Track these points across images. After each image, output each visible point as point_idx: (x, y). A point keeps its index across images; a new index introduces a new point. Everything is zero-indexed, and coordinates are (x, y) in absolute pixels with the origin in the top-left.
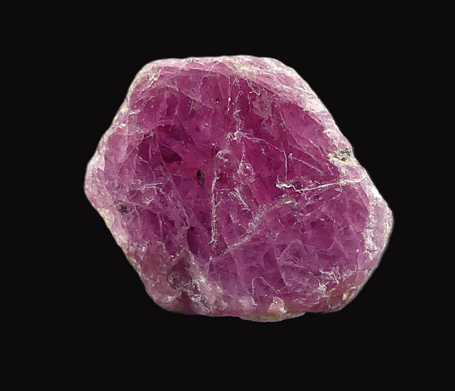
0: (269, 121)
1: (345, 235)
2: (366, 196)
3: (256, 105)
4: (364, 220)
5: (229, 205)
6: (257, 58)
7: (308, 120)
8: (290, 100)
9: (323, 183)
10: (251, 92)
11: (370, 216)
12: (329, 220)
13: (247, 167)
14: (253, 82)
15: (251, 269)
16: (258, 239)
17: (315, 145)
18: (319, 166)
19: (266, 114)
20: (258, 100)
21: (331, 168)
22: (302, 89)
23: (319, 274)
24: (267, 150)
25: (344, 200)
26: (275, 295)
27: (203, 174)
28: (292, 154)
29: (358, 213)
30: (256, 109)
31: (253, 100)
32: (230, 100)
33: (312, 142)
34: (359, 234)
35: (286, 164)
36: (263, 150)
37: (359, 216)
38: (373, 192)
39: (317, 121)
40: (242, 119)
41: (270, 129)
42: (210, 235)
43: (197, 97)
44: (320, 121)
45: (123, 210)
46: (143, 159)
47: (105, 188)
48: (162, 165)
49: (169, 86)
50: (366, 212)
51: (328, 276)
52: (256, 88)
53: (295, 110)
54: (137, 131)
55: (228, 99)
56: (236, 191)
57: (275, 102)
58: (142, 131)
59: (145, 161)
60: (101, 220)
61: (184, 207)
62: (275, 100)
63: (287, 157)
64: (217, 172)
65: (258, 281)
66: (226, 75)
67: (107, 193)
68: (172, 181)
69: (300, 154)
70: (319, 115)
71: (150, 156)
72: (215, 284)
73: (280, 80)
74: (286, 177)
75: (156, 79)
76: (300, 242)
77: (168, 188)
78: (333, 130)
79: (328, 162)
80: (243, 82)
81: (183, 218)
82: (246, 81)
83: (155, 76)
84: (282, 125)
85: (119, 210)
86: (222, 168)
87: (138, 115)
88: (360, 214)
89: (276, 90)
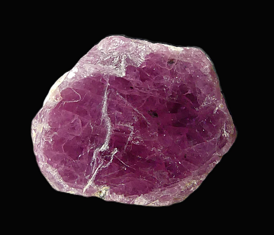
0: (151, 172)
1: (63, 160)
2: (73, 187)
3: (166, 174)
4: (62, 176)
6: (189, 194)
7: (136, 192)
8: (153, 192)
9: (98, 172)
10: (174, 176)
11: (62, 181)
12: (77, 158)
13: (138, 142)
14: (178, 182)
15: (86, 100)
17: (120, 185)
18: (107, 178)
19: (156, 174)
20: (167, 177)
21: (102, 183)
22: (153, 203)
23: (55, 130)
24: (139, 159)
25: (80, 175)
26: (63, 100)
27: (154, 117)
28: (125, 169)
29: (68, 176)
30: (163, 172)
31: (169, 174)
32: (180, 163)
33: (123, 184)
34: (57, 167)
35: (123, 162)
36: (140, 157)
37: (66, 175)
38: (73, 192)
39: (130, 196)
40: (164, 160)
41: (147, 170)
42: (121, 94)
43: (196, 147)
44: (130, 198)
45: (171, 61)
46: (188, 94)
47: (190, 62)
48: (176, 101)
49: (214, 138)
50: (65, 181)
51: (49, 134)
52: (173, 181)
53: (145, 190)
54: (205, 103)
55: (181, 162)
56: (131, 126)
57: (158, 184)
58: (202, 105)
59: (186, 94)
60: (176, 44)
61: (146, 93)
62: (159, 185)
63: (126, 166)
64: (149, 125)
65: (77, 98)
66: (194, 171)
67: (187, 61)
68: (164, 99)
69: (122, 173)
70: (133, 200)
71: (187, 99)
72: (95, 75)
73: (168, 196)
74: (117, 157)
75: (223, 135)
76: (79, 135)
78: (119, 198)
79: (106, 184)
80: (182, 177)
81: (141, 88)
82: (182, 179)
83: (225, 136)
84: (144, 178)
85: (173, 59)
86: (149, 129)
87: (213, 111)
88: (67, 177)
89: (164, 190)
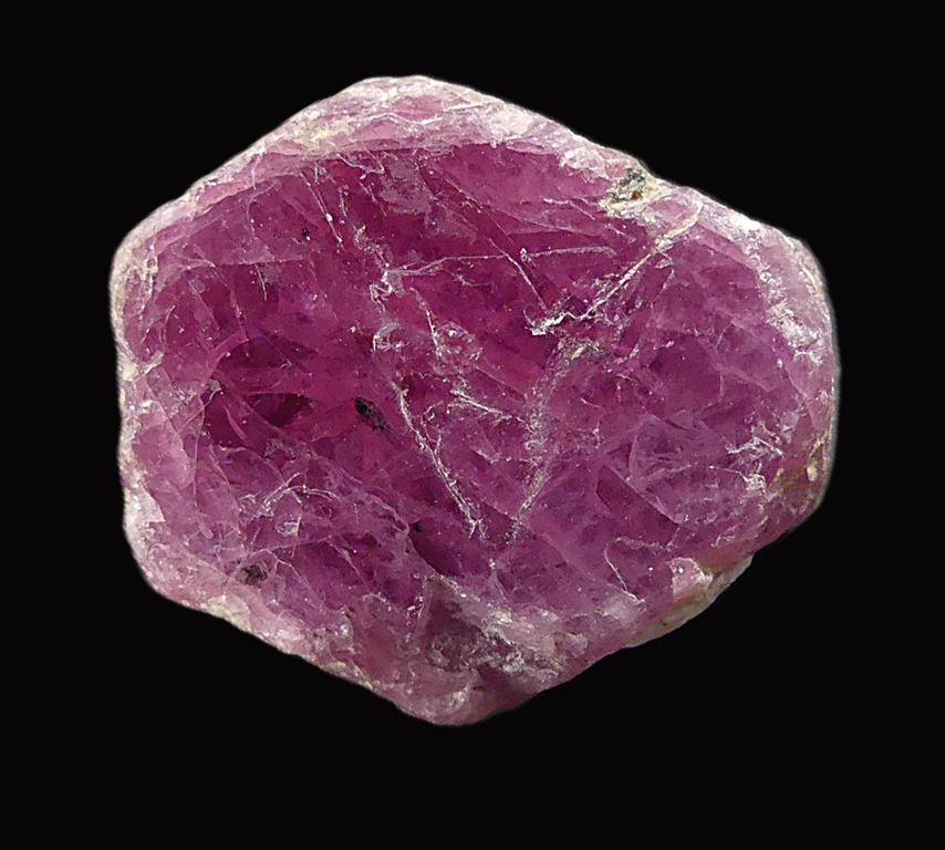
0: (436, 212)
1: (733, 346)
2: (728, 241)
3: (391, 196)
4: (755, 293)
5: (462, 432)
6: (332, 99)
7: (514, 160)
8: (452, 142)
9: (624, 268)
10: (363, 177)
11: (762, 277)
12: (683, 337)
13: (451, 333)
14: (355, 153)
15: (588, 536)
16: (564, 467)
17: (561, 203)
18: (598, 241)
19: (422, 201)
20: (388, 184)
21: (620, 229)
22: (464, 106)
23: (731, 459)
24: (468, 274)
25: (690, 278)
26: (670, 557)
27: (371, 403)
28: (524, 250)
29: (735, 286)
30: (396, 205)
31: (378, 188)
32: (330, 218)
33: (550, 201)
34: (762, 327)
35: (526, 278)
36: (460, 277)
37: (739, 293)
38: (739, 223)
39: (534, 151)
40: (380, 242)
41: (448, 225)
42: (460, 516)
43: (259, 255)
44: (540, 147)
45: (253, 575)
46: (229, 446)
47: (188, 554)
48: (275, 435)
49: (189, 267)
50: (750, 274)
51: (753, 452)
52: (367, 162)
53: (475, 157)
54: (182, 398)
55: (325, 219)
56: (457, 396)
57: (425, 164)
58: (193, 394)
59: (238, 450)
60: (222, 625)
61: (373, 493)
62: (422, 162)
63: (520, 262)
64: (396, 380)
65: (617, 550)
66: (292, 173)
67: (200, 562)
68: (316, 457)
69: (542, 240)
70: (531, 137)
71: (241, 433)
72: (531, 612)
73: (406, 115)
74: (542, 304)
75: (155, 269)
76: (652, 418)
77: (316, 475)
78: (578, 151)
79: (608, 220)
80: (335, 165)
81: (384, 517)
82: (338, 160)
83: (149, 265)
84: (467, 203)
85: (247, 582)
86: (399, 366)
87: (163, 364)
88: (739, 285)
89: (411, 139)
